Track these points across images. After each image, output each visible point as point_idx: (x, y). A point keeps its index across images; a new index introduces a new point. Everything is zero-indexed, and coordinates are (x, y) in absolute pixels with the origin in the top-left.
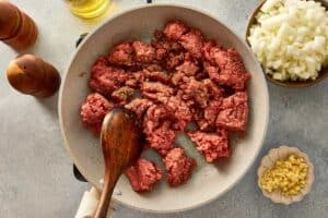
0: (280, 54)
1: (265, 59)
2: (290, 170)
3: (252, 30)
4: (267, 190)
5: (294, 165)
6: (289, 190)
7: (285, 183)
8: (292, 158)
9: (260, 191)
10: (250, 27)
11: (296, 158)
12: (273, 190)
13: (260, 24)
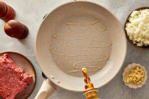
0: (140, 35)
1: (133, 38)
2: (137, 73)
3: (127, 25)
4: (127, 83)
5: (138, 71)
6: (136, 82)
7: (135, 79)
8: (138, 68)
9: (123, 83)
10: (126, 23)
11: (139, 68)
12: (129, 82)
13: (130, 22)
